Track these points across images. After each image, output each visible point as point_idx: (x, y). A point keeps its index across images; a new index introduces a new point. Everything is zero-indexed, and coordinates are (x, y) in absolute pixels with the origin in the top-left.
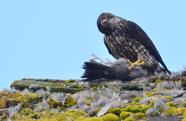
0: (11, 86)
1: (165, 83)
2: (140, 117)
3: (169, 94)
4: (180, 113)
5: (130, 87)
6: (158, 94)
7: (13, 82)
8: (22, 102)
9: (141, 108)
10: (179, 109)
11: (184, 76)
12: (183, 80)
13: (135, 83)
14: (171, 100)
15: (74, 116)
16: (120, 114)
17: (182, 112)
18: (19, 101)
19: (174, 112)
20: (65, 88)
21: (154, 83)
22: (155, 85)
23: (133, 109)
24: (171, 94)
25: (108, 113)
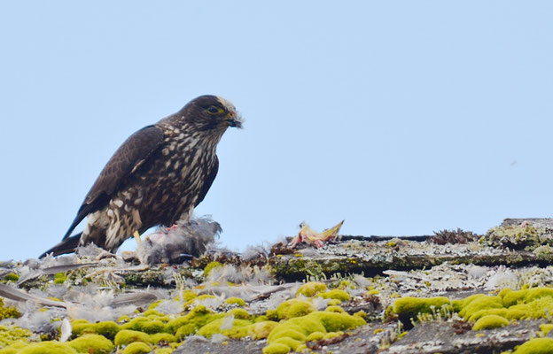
1: (229, 269)
2: (163, 343)
3: (238, 295)
4: (260, 335)
5: (143, 280)
6: (211, 294)
9: (167, 321)
10: (261, 325)
11: (277, 254)
12: (274, 263)
14: (240, 306)
15: (5, 339)
16: (114, 335)
17: (266, 332)
19: (246, 332)
21: (203, 269)
22: (205, 275)
23: (148, 324)
24: (242, 294)
25: (87, 332)
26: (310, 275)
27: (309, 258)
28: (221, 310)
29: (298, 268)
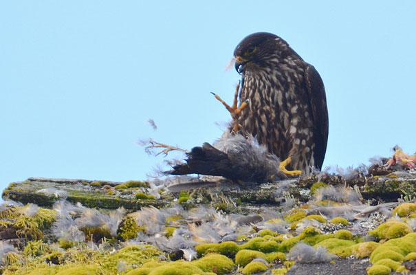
0: (4, 195)
2: (278, 263)
3: (341, 214)
4: (363, 254)
5: (257, 199)
6: (318, 214)
7: (7, 186)
8: (26, 228)
9: (281, 242)
10: (363, 246)
11: (374, 175)
12: (372, 183)
13: (267, 189)
14: (345, 226)
15: (138, 258)
16: (235, 254)
17: (368, 252)
18: (20, 225)
19: (351, 252)
20: (118, 199)
21: (310, 189)
22: (312, 194)
23: (263, 244)
24: (345, 213)
25: (211, 252)
26: (404, 195)
27: (402, 179)
28: (328, 230)
29: (393, 188)
